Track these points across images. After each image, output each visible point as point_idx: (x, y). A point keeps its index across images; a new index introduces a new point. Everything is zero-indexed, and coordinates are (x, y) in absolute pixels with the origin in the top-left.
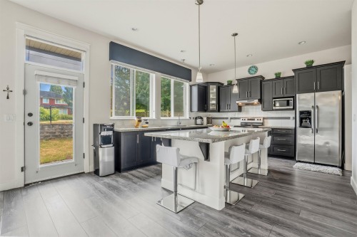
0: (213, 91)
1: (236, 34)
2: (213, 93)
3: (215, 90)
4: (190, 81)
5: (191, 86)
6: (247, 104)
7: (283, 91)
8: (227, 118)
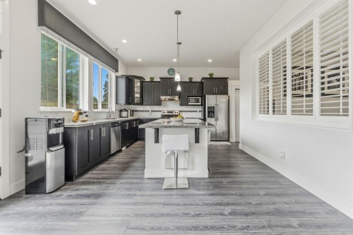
0: (137, 84)
1: (180, 43)
2: (137, 87)
3: (139, 84)
4: (117, 71)
5: (117, 77)
6: (170, 100)
7: (195, 92)
8: (148, 111)
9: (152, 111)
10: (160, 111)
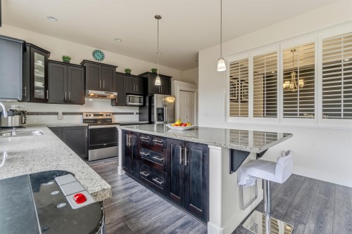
3: (41, 64)
7: (136, 88)
8: (57, 114)
9: (64, 114)
10: (82, 114)
